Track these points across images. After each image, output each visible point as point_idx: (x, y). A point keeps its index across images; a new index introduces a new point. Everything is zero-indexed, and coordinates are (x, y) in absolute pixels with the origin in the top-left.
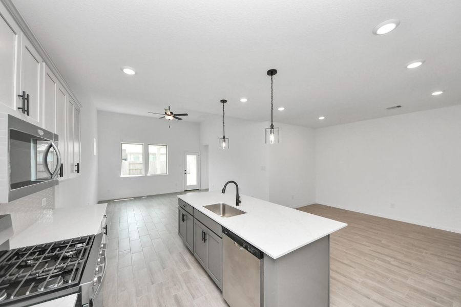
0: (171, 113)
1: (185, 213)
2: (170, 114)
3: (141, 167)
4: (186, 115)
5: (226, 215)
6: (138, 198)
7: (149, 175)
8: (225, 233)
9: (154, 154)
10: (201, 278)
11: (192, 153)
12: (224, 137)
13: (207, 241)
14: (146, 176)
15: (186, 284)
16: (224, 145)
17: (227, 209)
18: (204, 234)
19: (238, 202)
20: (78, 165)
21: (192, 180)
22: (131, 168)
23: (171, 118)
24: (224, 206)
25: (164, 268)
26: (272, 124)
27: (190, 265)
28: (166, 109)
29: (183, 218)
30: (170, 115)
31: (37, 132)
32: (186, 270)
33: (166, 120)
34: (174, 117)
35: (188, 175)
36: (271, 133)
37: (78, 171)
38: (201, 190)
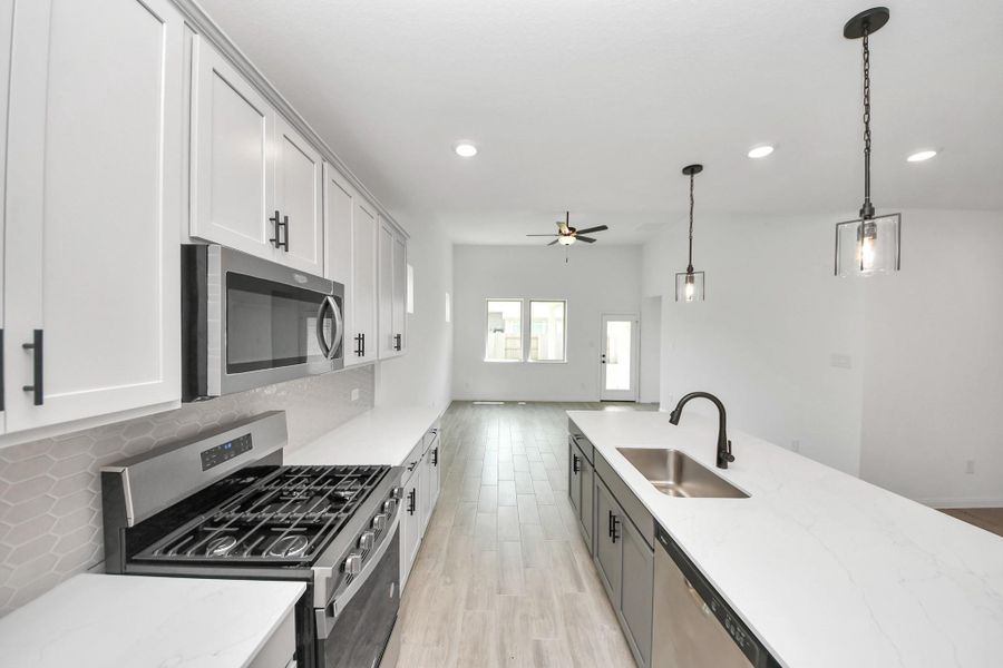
0: (570, 229)
1: (578, 454)
2: (568, 231)
3: (518, 344)
4: (604, 228)
5: (687, 484)
6: (510, 404)
7: (530, 360)
8: (660, 541)
9: (541, 320)
10: (607, 627)
11: (620, 317)
12: (690, 270)
13: (619, 541)
14: (525, 363)
15: (566, 625)
16: (689, 290)
17: (687, 470)
18: (613, 519)
19: (724, 456)
20: (398, 337)
21: (618, 378)
22: (508, 346)
23: (571, 240)
24: (681, 459)
25: (527, 567)
26: (868, 203)
27: (585, 582)
28: (559, 224)
29: (576, 465)
30: (569, 235)
31: (293, 278)
32: (572, 589)
33: (561, 245)
34: (578, 238)
35: (609, 367)
36: (861, 234)
37: (398, 347)
38: (639, 403)
